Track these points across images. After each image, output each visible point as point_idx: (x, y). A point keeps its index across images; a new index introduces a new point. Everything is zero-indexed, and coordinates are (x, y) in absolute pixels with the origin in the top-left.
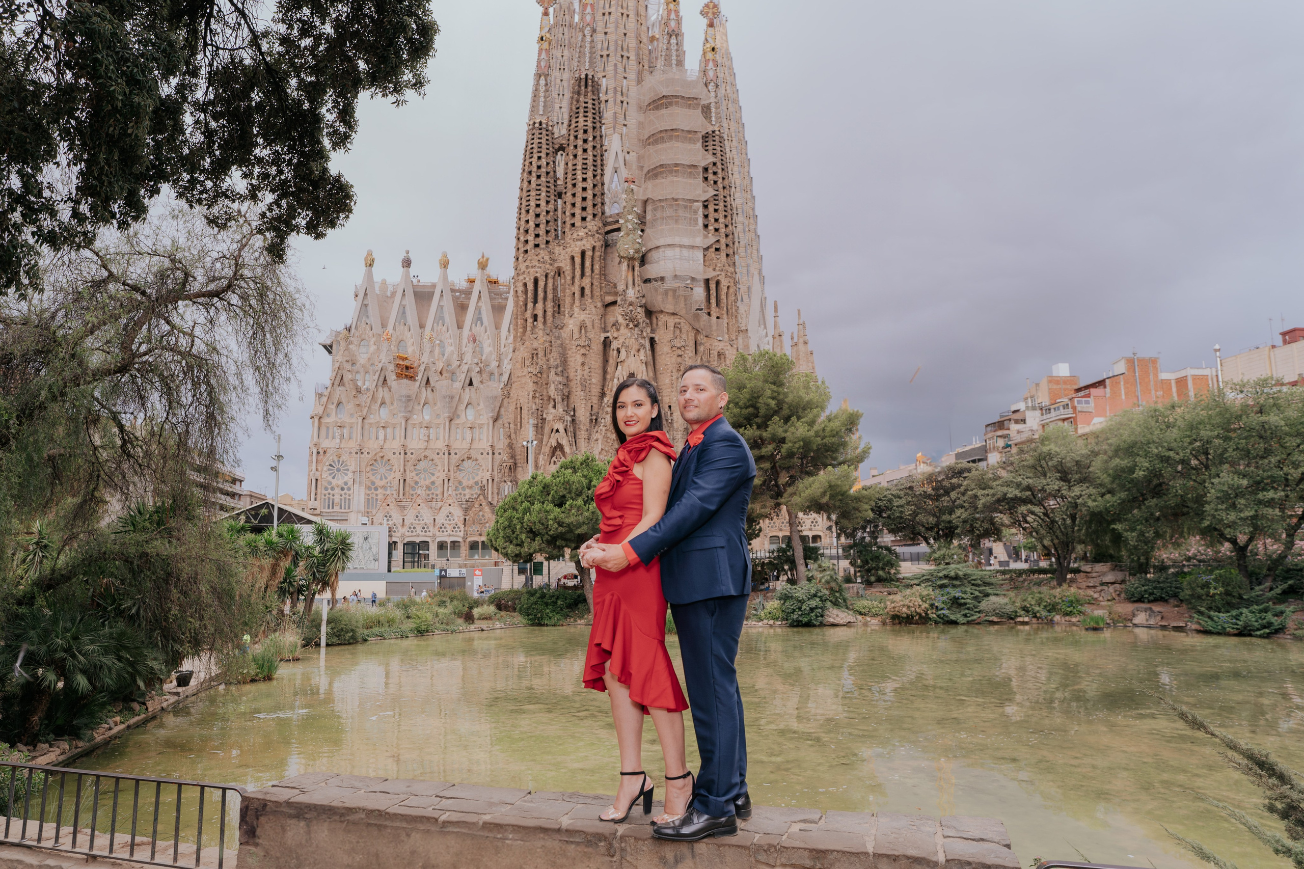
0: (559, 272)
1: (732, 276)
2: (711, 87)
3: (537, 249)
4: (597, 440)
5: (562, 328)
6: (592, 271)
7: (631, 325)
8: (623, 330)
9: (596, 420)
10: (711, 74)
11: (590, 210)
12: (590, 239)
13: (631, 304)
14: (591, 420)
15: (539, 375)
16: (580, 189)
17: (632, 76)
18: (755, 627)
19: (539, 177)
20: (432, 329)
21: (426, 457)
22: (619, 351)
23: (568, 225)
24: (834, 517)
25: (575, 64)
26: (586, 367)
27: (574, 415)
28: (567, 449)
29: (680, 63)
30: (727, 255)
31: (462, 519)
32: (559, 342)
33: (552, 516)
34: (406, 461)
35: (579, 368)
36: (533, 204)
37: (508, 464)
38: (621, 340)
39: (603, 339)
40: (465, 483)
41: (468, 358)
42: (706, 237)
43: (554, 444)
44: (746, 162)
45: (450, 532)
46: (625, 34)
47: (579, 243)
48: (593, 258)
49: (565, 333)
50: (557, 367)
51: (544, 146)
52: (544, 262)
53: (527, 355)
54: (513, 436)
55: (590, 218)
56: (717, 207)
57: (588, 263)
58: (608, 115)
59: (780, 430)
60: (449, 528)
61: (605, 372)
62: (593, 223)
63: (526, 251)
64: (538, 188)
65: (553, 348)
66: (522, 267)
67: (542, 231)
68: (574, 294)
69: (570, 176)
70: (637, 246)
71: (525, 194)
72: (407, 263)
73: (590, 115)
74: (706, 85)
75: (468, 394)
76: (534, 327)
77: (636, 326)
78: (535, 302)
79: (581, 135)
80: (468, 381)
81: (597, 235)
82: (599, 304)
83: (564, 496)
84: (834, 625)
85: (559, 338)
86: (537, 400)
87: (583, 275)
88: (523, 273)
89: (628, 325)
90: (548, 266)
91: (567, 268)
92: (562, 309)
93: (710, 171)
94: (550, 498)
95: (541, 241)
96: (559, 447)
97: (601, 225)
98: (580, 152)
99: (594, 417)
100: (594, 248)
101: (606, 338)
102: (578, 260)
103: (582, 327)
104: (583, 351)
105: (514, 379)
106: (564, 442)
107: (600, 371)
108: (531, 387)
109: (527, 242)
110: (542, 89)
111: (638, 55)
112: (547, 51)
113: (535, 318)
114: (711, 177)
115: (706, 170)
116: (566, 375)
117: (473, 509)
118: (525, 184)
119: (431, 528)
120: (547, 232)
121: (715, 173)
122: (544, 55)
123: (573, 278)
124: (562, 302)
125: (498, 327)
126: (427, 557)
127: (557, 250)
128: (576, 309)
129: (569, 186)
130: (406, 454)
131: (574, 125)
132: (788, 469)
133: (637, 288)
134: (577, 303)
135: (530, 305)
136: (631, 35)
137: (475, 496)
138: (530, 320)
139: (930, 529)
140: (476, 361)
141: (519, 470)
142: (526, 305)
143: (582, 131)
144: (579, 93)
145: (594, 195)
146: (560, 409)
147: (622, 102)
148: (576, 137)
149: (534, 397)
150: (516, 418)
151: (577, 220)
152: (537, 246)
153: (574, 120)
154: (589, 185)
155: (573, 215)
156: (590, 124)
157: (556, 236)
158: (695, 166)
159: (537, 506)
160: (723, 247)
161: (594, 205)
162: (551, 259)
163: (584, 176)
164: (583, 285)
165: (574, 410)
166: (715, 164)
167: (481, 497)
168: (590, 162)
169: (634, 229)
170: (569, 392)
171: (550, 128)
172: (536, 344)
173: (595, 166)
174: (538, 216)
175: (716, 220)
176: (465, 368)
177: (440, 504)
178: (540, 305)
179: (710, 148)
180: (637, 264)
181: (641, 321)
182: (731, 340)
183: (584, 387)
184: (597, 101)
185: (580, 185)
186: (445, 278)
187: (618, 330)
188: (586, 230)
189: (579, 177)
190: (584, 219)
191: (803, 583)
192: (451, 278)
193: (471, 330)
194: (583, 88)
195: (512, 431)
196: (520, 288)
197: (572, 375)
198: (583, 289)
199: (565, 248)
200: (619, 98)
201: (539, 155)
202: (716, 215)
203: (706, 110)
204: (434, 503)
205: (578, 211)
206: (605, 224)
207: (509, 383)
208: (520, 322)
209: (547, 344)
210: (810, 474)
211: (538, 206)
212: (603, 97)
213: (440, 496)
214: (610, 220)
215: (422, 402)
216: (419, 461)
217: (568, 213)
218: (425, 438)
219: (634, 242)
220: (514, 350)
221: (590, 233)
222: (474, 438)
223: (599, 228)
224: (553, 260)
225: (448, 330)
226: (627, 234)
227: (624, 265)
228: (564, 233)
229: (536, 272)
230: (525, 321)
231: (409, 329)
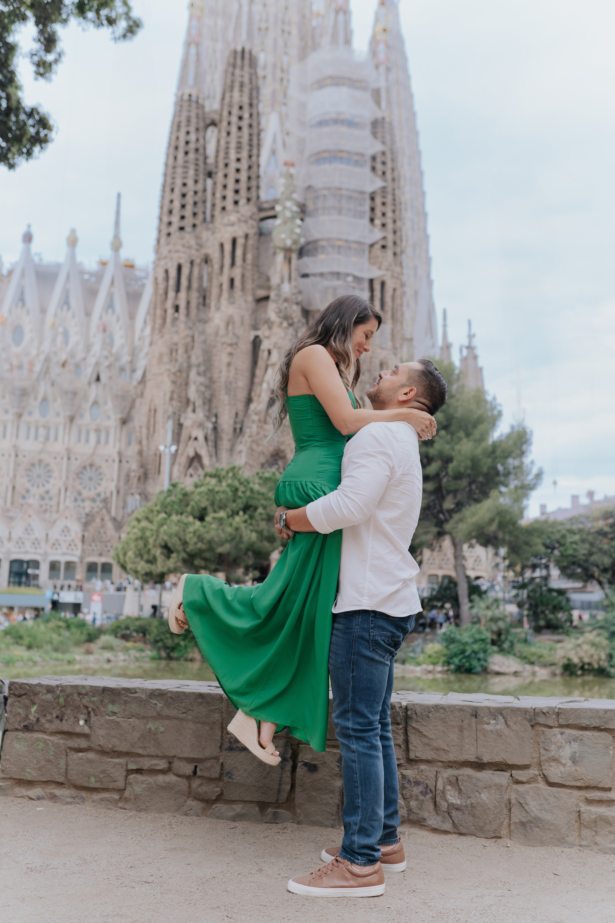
0: (207, 260)
1: (397, 277)
2: (382, 69)
3: (182, 233)
4: (240, 452)
5: (205, 322)
6: (244, 260)
7: (285, 324)
8: (276, 329)
9: (241, 429)
10: (382, 56)
11: (243, 192)
12: (243, 225)
13: (286, 300)
14: (235, 429)
15: (178, 374)
16: (233, 170)
17: (294, 52)
18: (413, 672)
19: (186, 153)
20: (56, 315)
21: (40, 461)
22: (269, 352)
23: (218, 208)
24: (503, 551)
25: (230, 35)
26: (232, 368)
27: (216, 422)
28: (206, 461)
29: (348, 41)
30: (395, 254)
31: (80, 535)
32: (202, 338)
33: (191, 529)
34: (17, 465)
35: (224, 369)
36: (179, 182)
37: (138, 475)
38: (273, 340)
39: (252, 338)
40: (86, 493)
41: (97, 348)
42: (371, 232)
43: (192, 454)
44: (417, 154)
45: (64, 550)
46: (287, 7)
47: (230, 229)
48: (245, 246)
49: (210, 328)
50: (199, 366)
51: (194, 120)
52: (190, 247)
53: (165, 350)
54: (144, 442)
55: (243, 201)
56: (384, 200)
57: (239, 252)
58: (266, 92)
59: (447, 447)
60: (64, 545)
61: (253, 375)
62: (247, 208)
63: (169, 234)
64: (186, 165)
65: (196, 345)
66: (165, 251)
67: (188, 212)
68: (221, 285)
69: (222, 154)
70: (295, 237)
71: (170, 171)
72: (28, 238)
73: (246, 90)
74: (377, 67)
75: (94, 391)
76: (175, 319)
77: (291, 325)
78: (178, 290)
79: (235, 111)
80: (95, 377)
81: (251, 222)
82: (250, 298)
83: (205, 509)
84: (498, 674)
85: (203, 333)
86: (175, 403)
87: (233, 263)
88: (165, 258)
89: (281, 324)
90: (193, 252)
91: (215, 255)
92: (208, 301)
93: (379, 160)
94: (189, 509)
95: (188, 222)
96: (197, 457)
97: (255, 210)
98: (234, 129)
99: (238, 426)
100: (247, 236)
101: (257, 337)
102: (228, 248)
103: (229, 322)
104: (229, 349)
105: (148, 376)
106: (203, 452)
107: (247, 374)
108: (167, 386)
109: (170, 223)
110: (192, 58)
112: (199, 19)
113: (177, 308)
114: (379, 167)
115: (374, 158)
116: (208, 375)
117: (94, 524)
118: (171, 160)
119: (43, 544)
120: (195, 214)
121: (384, 163)
122: (195, 23)
123: (222, 267)
124: (208, 294)
125: (132, 317)
126: (36, 577)
127: (205, 235)
128: (224, 302)
129: (221, 165)
130: (17, 456)
131: (227, 100)
132: (455, 492)
133: (293, 283)
134: (225, 295)
135: (171, 294)
136: (293, 9)
137: (96, 510)
138: (170, 311)
139: (605, 570)
140: (105, 353)
141: (150, 481)
142: (166, 293)
143: (237, 108)
144: (234, 66)
145: (249, 178)
146: (200, 414)
147: (282, 80)
148: (230, 113)
149: (171, 399)
150: (149, 421)
151: (229, 204)
152: (182, 229)
153: (228, 95)
154: (244, 165)
155: (224, 198)
156: (246, 100)
157: (205, 220)
158: (362, 155)
159: (175, 518)
160: (390, 244)
161: (249, 189)
162: (198, 244)
163: (239, 156)
164: (233, 275)
165: (216, 416)
166: (384, 153)
167: (104, 511)
168: (245, 140)
169: (293, 218)
170: (212, 396)
171: (201, 101)
172: (176, 339)
174: (184, 195)
175: (384, 214)
176: (92, 360)
177: (55, 516)
178: (183, 294)
179: (379, 135)
180: (294, 256)
181: (296, 320)
182: (395, 348)
183: (228, 391)
184: (253, 76)
185: (233, 165)
186: (72, 256)
187: (270, 328)
188: (238, 215)
189: (233, 156)
190: (236, 203)
191: (466, 624)
192: (79, 259)
193: (101, 318)
194: (239, 61)
195: (144, 436)
196: (161, 275)
197: (216, 375)
198: (232, 281)
199: (214, 233)
200: (279, 75)
201: (188, 129)
202: (384, 209)
203: (376, 94)
204: (48, 515)
205: (230, 194)
206: (261, 210)
207: (143, 381)
208: (159, 312)
209: (189, 340)
210: (478, 501)
211: (185, 185)
212: (261, 73)
213: (54, 508)
214: (266, 206)
215: (40, 397)
216: (33, 465)
217: (218, 195)
218: (41, 439)
219: (292, 232)
220: (151, 344)
221: (243, 219)
222: (98, 442)
223: (253, 214)
224: (200, 246)
225: (74, 316)
226: (285, 222)
227: (280, 257)
228: (213, 216)
229: (180, 258)
230: (165, 311)
231: (28, 313)
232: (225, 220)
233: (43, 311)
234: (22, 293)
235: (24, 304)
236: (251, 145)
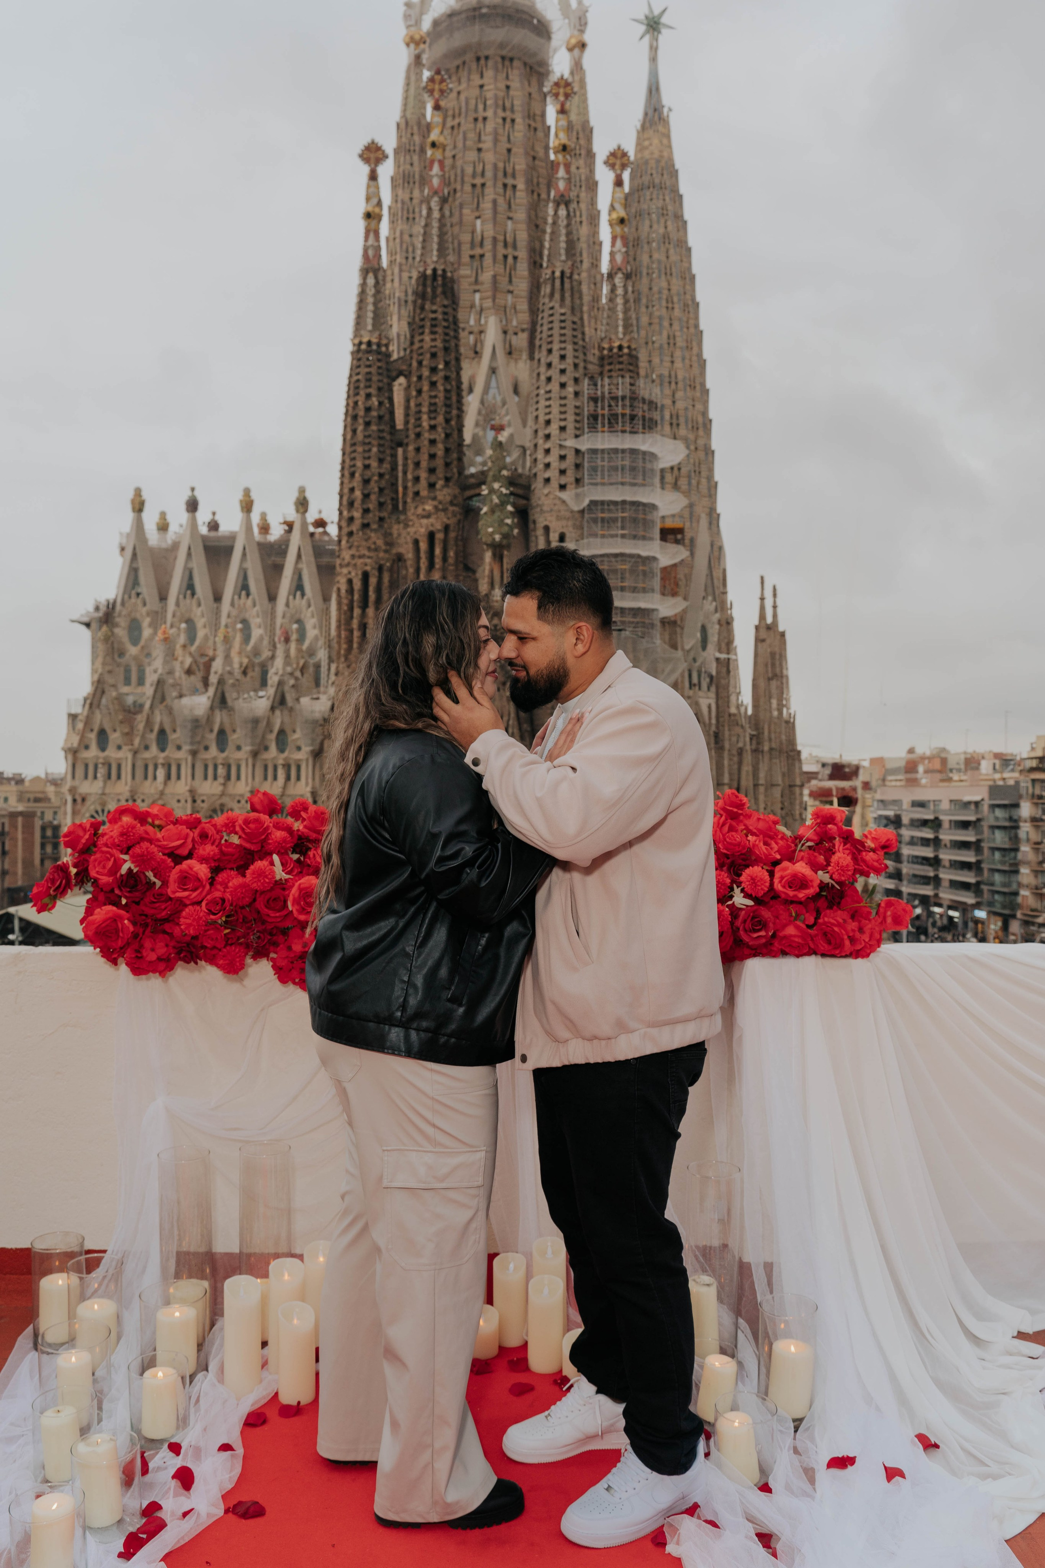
0: (398, 562)
3: (366, 531)
6: (445, 559)
11: (440, 472)
12: (441, 514)
16: (426, 443)
19: (367, 424)
20: (233, 603)
23: (410, 493)
25: (418, 251)
36: (360, 464)
41: (279, 664)
46: (509, 151)
47: (425, 521)
48: (445, 542)
51: (375, 377)
52: (376, 550)
55: (440, 483)
57: (438, 551)
62: (446, 491)
63: (351, 534)
64: (367, 440)
66: (346, 558)
67: (372, 503)
69: (412, 420)
70: (505, 529)
71: (349, 448)
72: (192, 504)
73: (440, 329)
75: (278, 717)
78: (364, 605)
79: (427, 361)
80: (278, 699)
81: (451, 508)
87: (430, 567)
88: (348, 565)
90: (381, 554)
91: (410, 555)
95: (373, 517)
97: (457, 491)
98: (425, 385)
100: (446, 529)
102: (423, 546)
110: (371, 291)
111: (529, 182)
113: (364, 629)
118: (349, 435)
120: (381, 505)
122: (372, 240)
123: (417, 571)
127: (396, 529)
129: (411, 433)
131: (417, 345)
135: (357, 612)
136: (518, 150)
138: (356, 633)
140: (289, 670)
142: (351, 610)
143: (428, 356)
144: (423, 298)
145: (448, 450)
148: (420, 363)
151: (423, 487)
152: (365, 526)
153: (417, 338)
154: (440, 435)
155: (417, 480)
156: (439, 344)
157: (394, 510)
161: (447, 465)
162: (386, 544)
163: (433, 422)
168: (440, 401)
169: (503, 503)
171: (383, 349)
173: (447, 406)
174: (366, 481)
176: (274, 679)
178: (371, 609)
184: (450, 307)
185: (426, 435)
188: (435, 503)
189: (425, 422)
190: (432, 486)
193: (287, 604)
196: (343, 589)
199: (406, 526)
201: (368, 390)
205: (423, 474)
206: (463, 488)
208: (344, 634)
214: (471, 481)
215: (216, 729)
216: (214, 811)
217: (410, 476)
218: (221, 780)
219: (501, 523)
220: (336, 674)
221: (440, 507)
222: (288, 778)
223: (455, 497)
224: (390, 544)
225: (254, 605)
226: (492, 511)
227: (488, 556)
228: (405, 503)
229: (366, 565)
230: (351, 631)
231: (199, 605)
232: (419, 511)
233: (218, 598)
234: (191, 578)
235: (193, 594)
236: (448, 406)
